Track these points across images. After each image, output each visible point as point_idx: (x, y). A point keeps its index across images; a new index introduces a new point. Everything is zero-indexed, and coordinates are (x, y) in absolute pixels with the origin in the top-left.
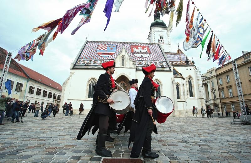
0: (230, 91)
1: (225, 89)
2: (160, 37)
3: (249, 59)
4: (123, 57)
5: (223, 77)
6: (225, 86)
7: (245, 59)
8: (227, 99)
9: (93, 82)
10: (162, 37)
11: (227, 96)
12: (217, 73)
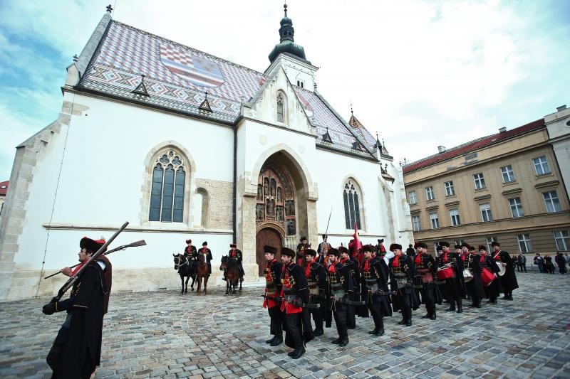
0: (434, 217)
1: (424, 214)
2: (298, 82)
3: (475, 159)
4: (279, 97)
5: (421, 190)
6: (423, 207)
7: (466, 159)
8: (427, 233)
9: (171, 159)
10: (302, 83)
11: (426, 228)
12: (408, 181)
